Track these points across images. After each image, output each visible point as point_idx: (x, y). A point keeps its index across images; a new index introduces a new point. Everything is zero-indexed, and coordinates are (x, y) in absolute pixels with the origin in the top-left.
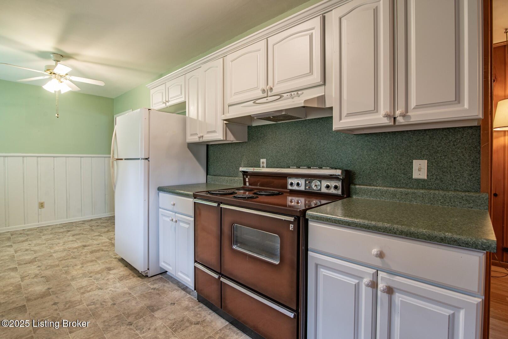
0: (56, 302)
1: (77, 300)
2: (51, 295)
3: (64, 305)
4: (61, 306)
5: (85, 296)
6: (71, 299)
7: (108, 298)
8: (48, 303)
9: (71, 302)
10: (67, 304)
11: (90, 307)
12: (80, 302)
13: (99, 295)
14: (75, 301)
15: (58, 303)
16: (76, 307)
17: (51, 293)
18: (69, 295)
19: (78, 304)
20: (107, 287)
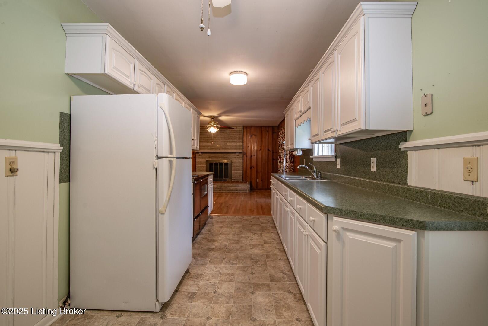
0: (251, 275)
1: (239, 270)
2: (253, 284)
3: (248, 270)
4: (250, 270)
5: (233, 272)
6: (243, 273)
7: (223, 264)
8: (257, 276)
9: (243, 270)
10: (246, 270)
11: (236, 263)
12: (238, 268)
13: (226, 268)
14: (241, 270)
15: (251, 273)
16: (243, 265)
17: (252, 287)
18: (241, 277)
19: (241, 267)
20: (215, 273)
